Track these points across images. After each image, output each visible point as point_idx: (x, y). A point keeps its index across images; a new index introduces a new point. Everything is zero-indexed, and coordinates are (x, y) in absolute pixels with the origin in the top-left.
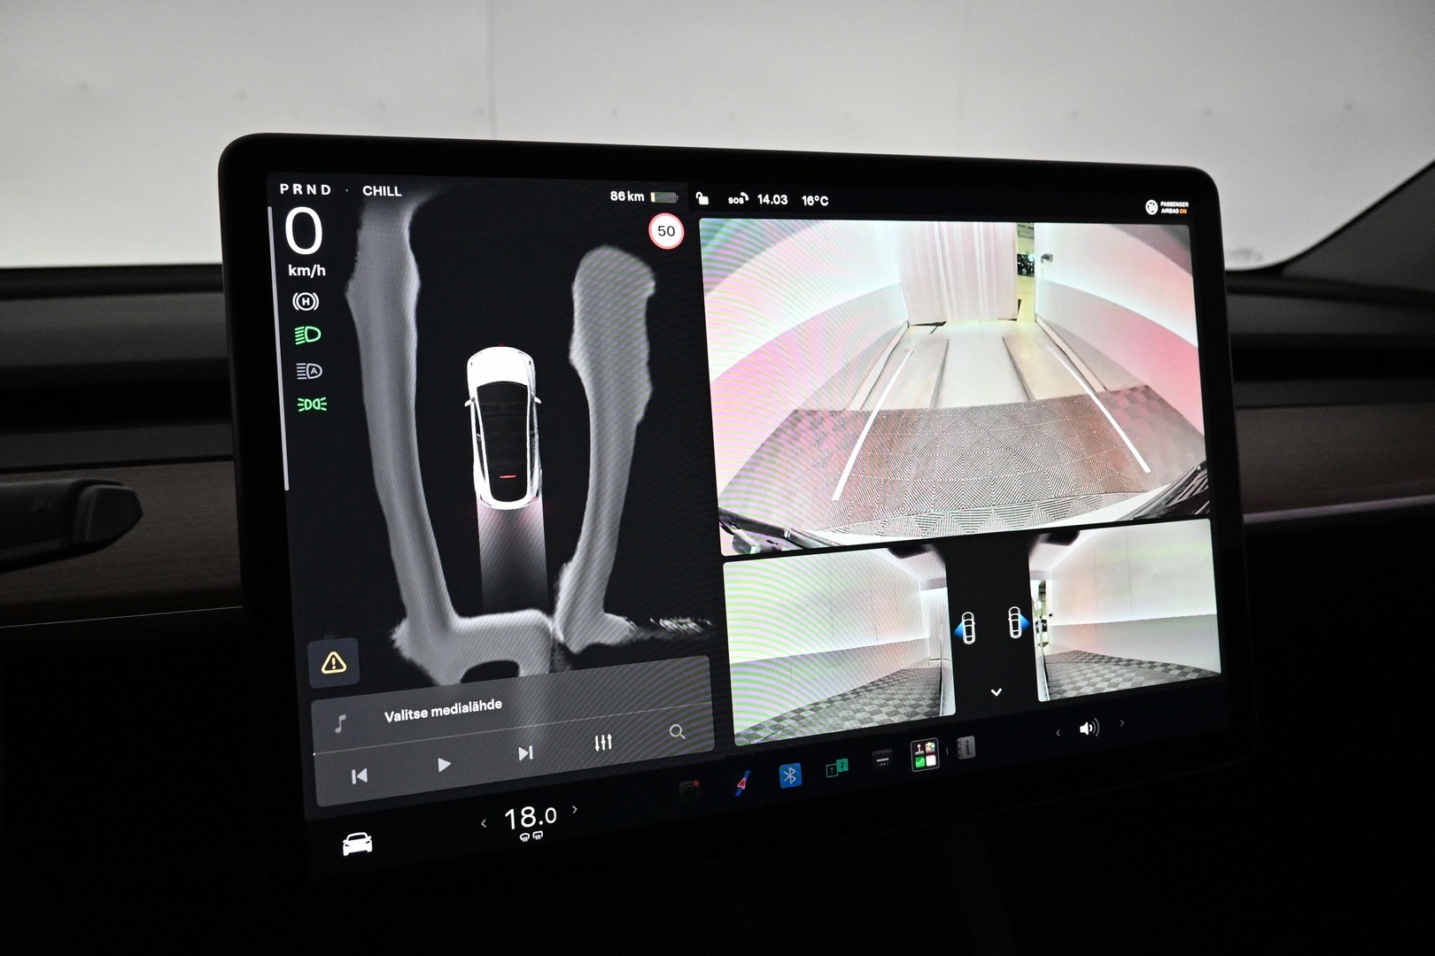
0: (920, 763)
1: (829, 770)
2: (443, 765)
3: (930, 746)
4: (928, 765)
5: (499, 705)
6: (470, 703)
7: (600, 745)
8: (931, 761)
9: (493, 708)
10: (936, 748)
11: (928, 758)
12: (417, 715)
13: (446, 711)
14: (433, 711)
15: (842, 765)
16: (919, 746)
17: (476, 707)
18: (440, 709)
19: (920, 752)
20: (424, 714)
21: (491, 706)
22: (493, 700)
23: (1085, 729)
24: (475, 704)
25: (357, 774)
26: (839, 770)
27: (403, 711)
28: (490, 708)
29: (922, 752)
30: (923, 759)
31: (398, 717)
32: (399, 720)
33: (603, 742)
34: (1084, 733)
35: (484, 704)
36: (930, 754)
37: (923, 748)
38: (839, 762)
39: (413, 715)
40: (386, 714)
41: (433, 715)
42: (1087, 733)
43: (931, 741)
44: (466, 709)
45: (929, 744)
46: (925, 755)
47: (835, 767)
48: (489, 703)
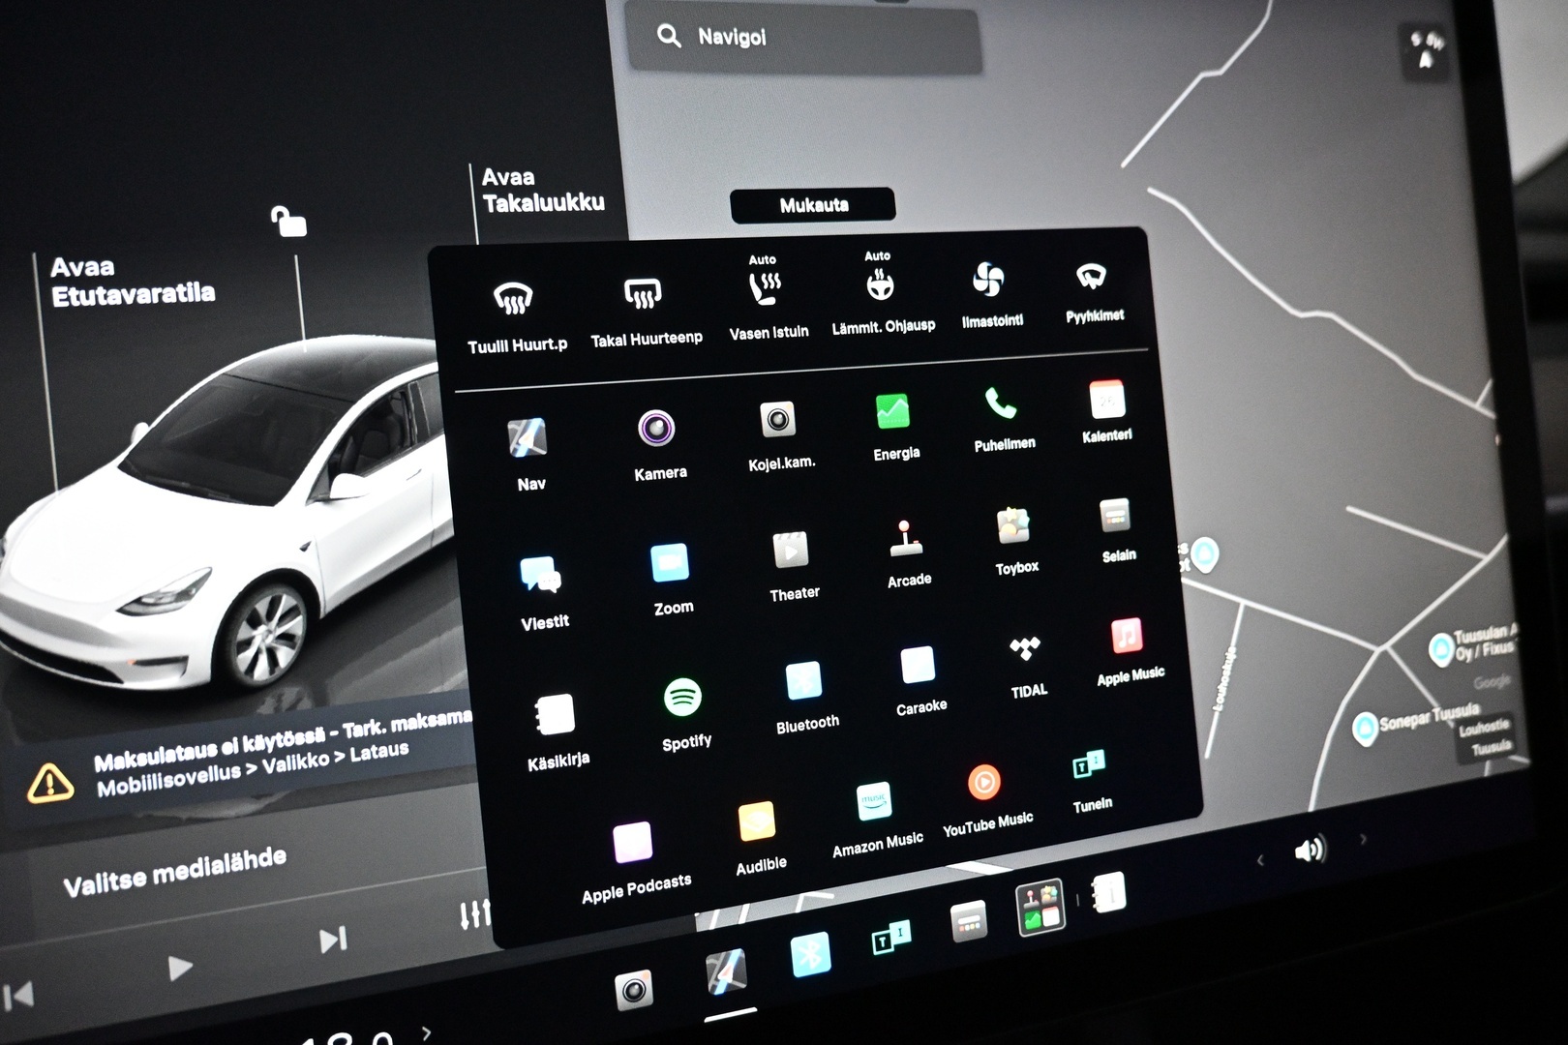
0: (1032, 922)
1: (878, 943)
2: (178, 967)
3: (1049, 893)
4: (1046, 924)
5: (281, 857)
6: (226, 856)
7: (470, 918)
8: (1052, 918)
9: (269, 863)
10: (1059, 895)
11: (1046, 913)
12: (126, 882)
13: (182, 873)
14: (156, 873)
15: (900, 932)
16: (1030, 893)
17: (238, 862)
18: (170, 870)
19: (1032, 903)
20: (140, 879)
21: (265, 859)
22: (269, 849)
23: (1303, 852)
24: (236, 857)
25: (13, 991)
26: (895, 940)
27: (98, 876)
28: (264, 864)
29: (1036, 903)
30: (1037, 915)
31: (89, 888)
32: (93, 892)
33: (476, 913)
34: (1303, 860)
35: (253, 857)
36: (1050, 905)
37: (1037, 896)
38: (894, 927)
39: (118, 883)
40: (67, 882)
41: (156, 881)
42: (1308, 859)
43: (1049, 884)
44: (218, 868)
45: (1047, 889)
46: (1041, 908)
47: (888, 936)
48: (263, 855)
